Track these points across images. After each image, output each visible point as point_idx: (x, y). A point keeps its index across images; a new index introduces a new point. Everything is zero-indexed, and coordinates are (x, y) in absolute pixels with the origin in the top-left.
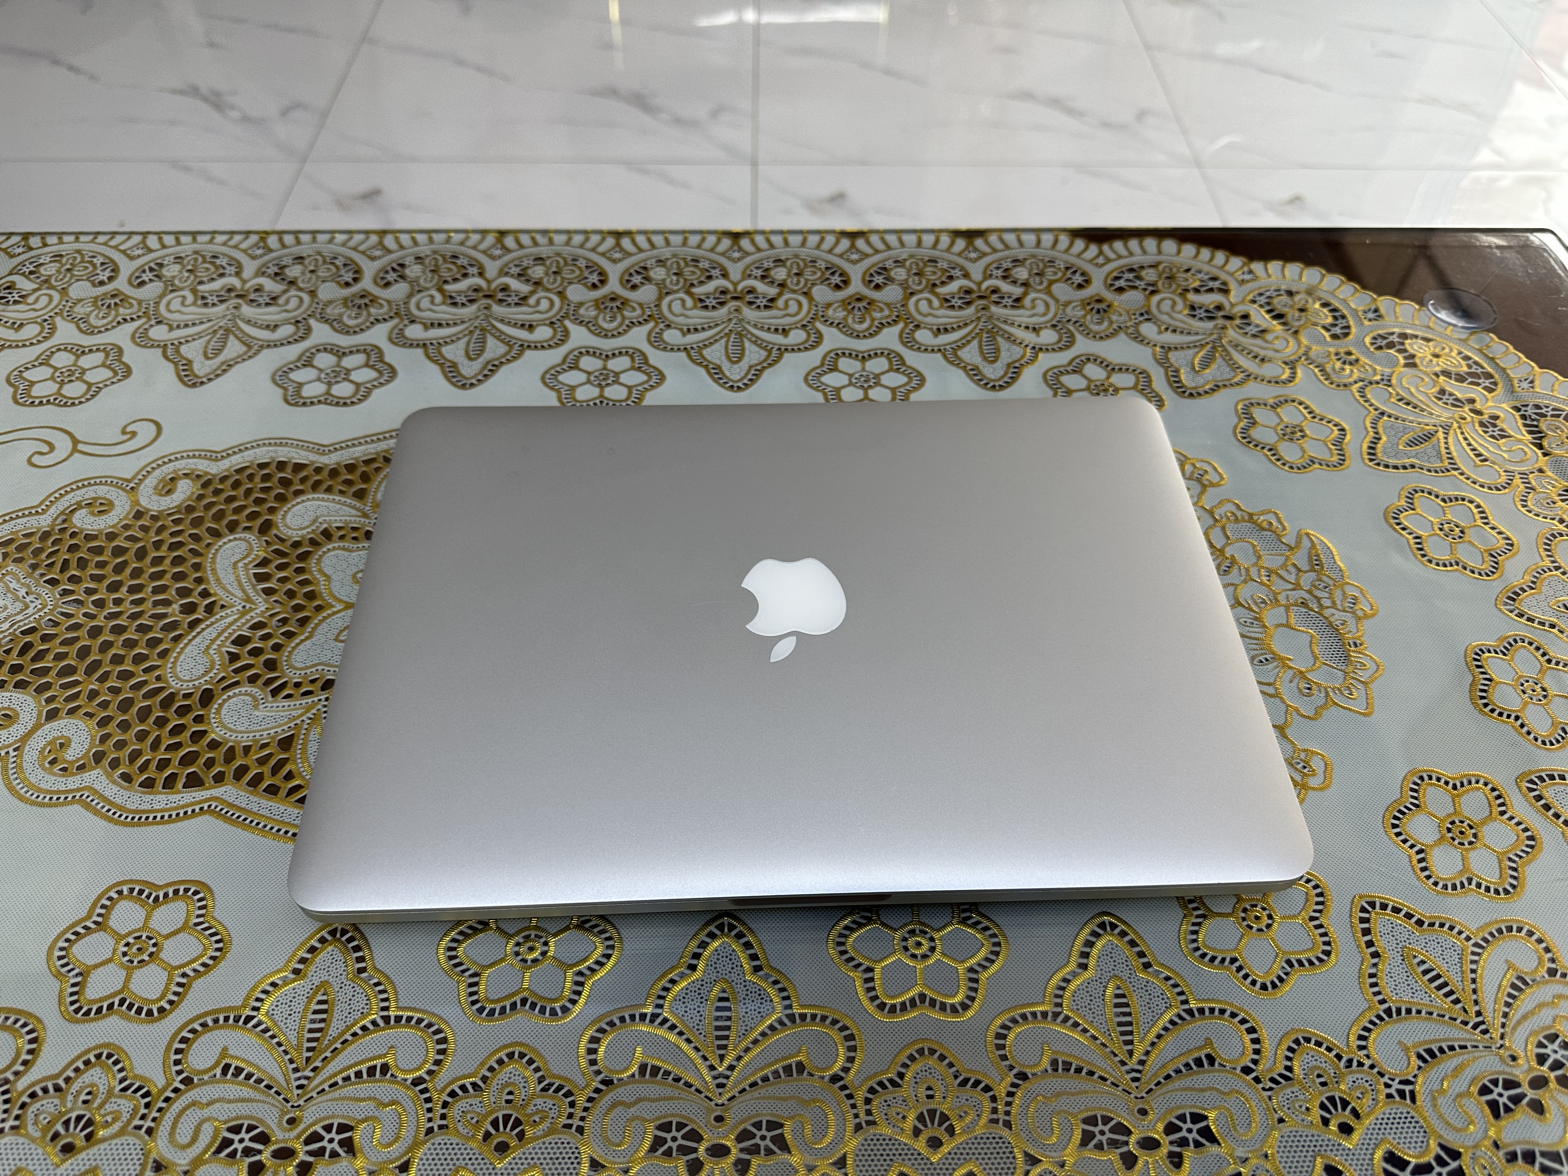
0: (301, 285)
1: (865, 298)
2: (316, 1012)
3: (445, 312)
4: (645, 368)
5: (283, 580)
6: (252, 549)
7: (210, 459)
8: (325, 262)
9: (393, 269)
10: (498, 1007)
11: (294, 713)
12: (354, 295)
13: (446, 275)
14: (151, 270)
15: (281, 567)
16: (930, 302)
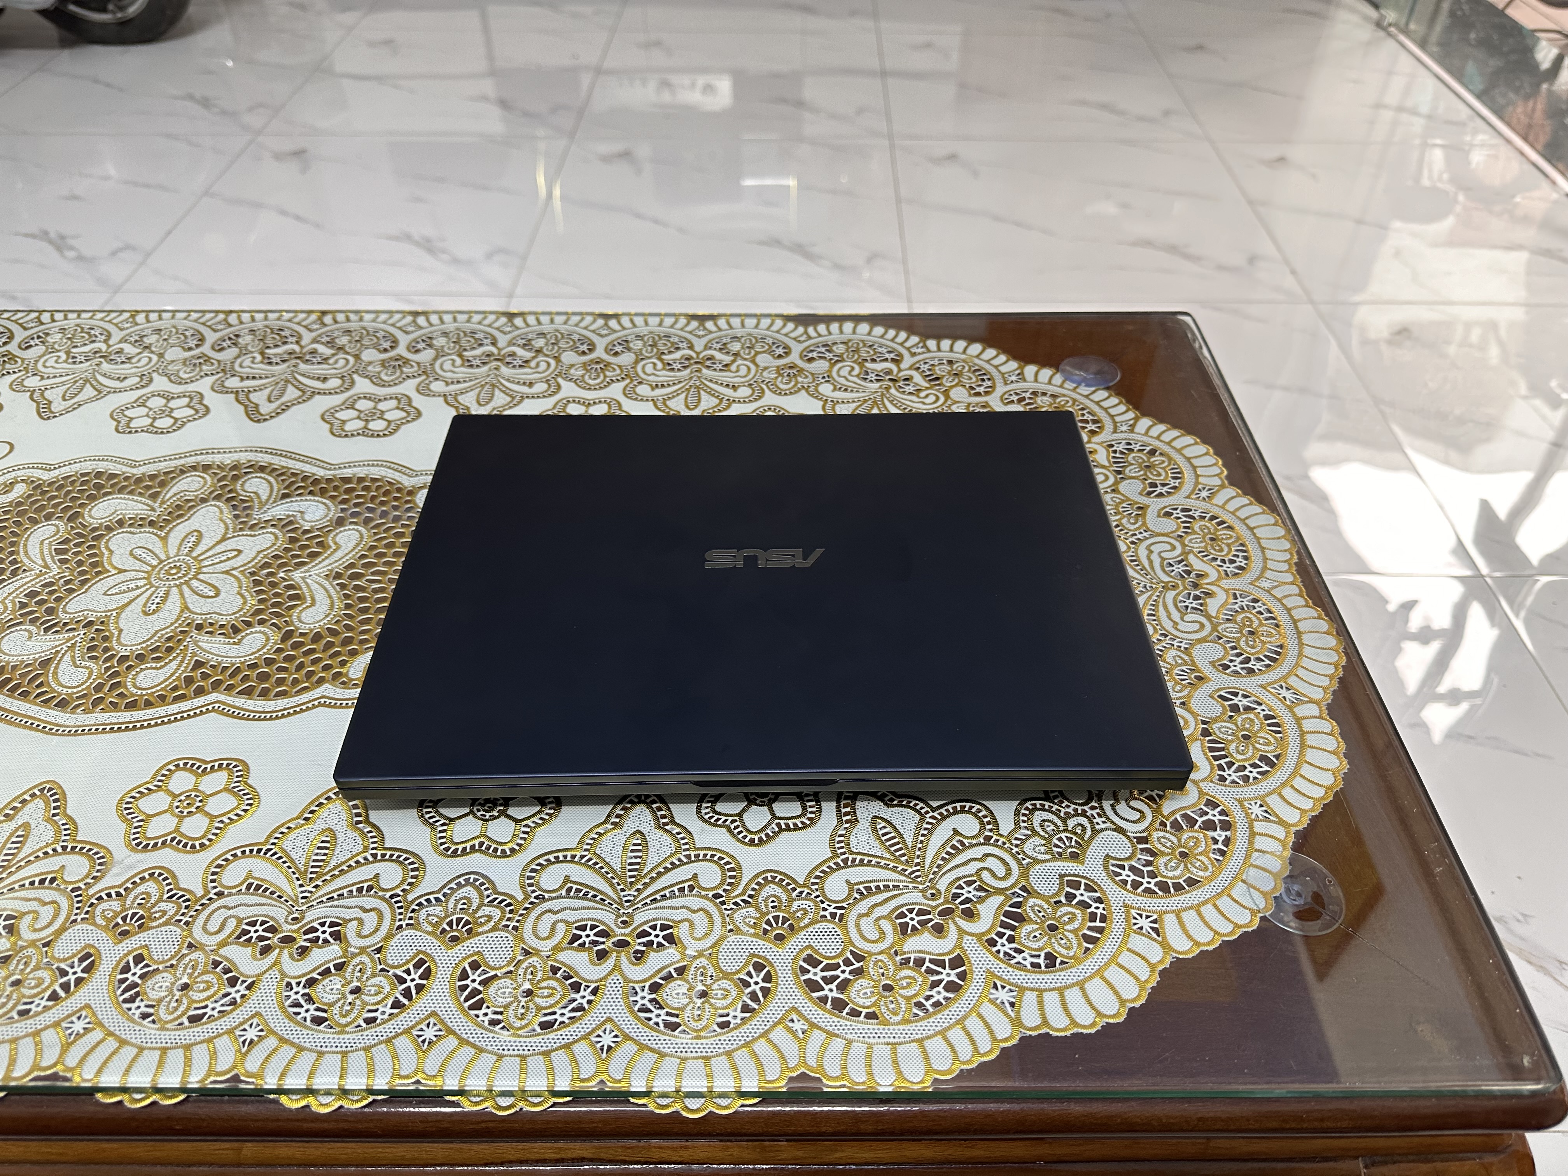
0: (154, 349)
1: (603, 361)
2: (13, 843)
3: (261, 368)
4: (407, 408)
5: (77, 554)
6: (58, 532)
7: (45, 469)
8: (177, 333)
9: (230, 339)
10: (152, 843)
11: (57, 643)
12: (193, 357)
13: (270, 342)
14: (39, 337)
15: (76, 545)
16: (655, 364)
